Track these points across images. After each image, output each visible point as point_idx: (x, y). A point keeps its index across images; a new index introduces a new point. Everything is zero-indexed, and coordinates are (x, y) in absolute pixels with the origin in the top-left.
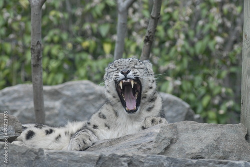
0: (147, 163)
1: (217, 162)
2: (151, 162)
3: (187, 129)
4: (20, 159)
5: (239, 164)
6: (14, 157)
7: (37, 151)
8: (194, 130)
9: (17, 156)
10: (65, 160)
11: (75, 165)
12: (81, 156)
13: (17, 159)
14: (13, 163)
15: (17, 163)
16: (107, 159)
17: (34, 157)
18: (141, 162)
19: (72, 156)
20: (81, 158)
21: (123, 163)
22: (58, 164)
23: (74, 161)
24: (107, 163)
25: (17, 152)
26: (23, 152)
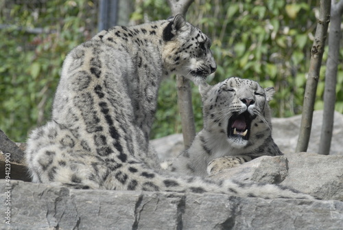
0: (204, 204)
1: (299, 202)
2: (208, 202)
3: (302, 163)
4: (36, 201)
5: (327, 204)
6: (29, 198)
7: (59, 191)
8: (312, 164)
9: (32, 197)
10: (96, 202)
11: (109, 208)
12: (116, 197)
13: (32, 201)
14: (27, 206)
15: (32, 207)
16: (150, 200)
17: (54, 199)
18: (195, 202)
19: (105, 196)
20: (116, 199)
21: (171, 205)
22: (88, 206)
23: (108, 203)
24: (149, 204)
25: (33, 192)
26: (40, 193)
